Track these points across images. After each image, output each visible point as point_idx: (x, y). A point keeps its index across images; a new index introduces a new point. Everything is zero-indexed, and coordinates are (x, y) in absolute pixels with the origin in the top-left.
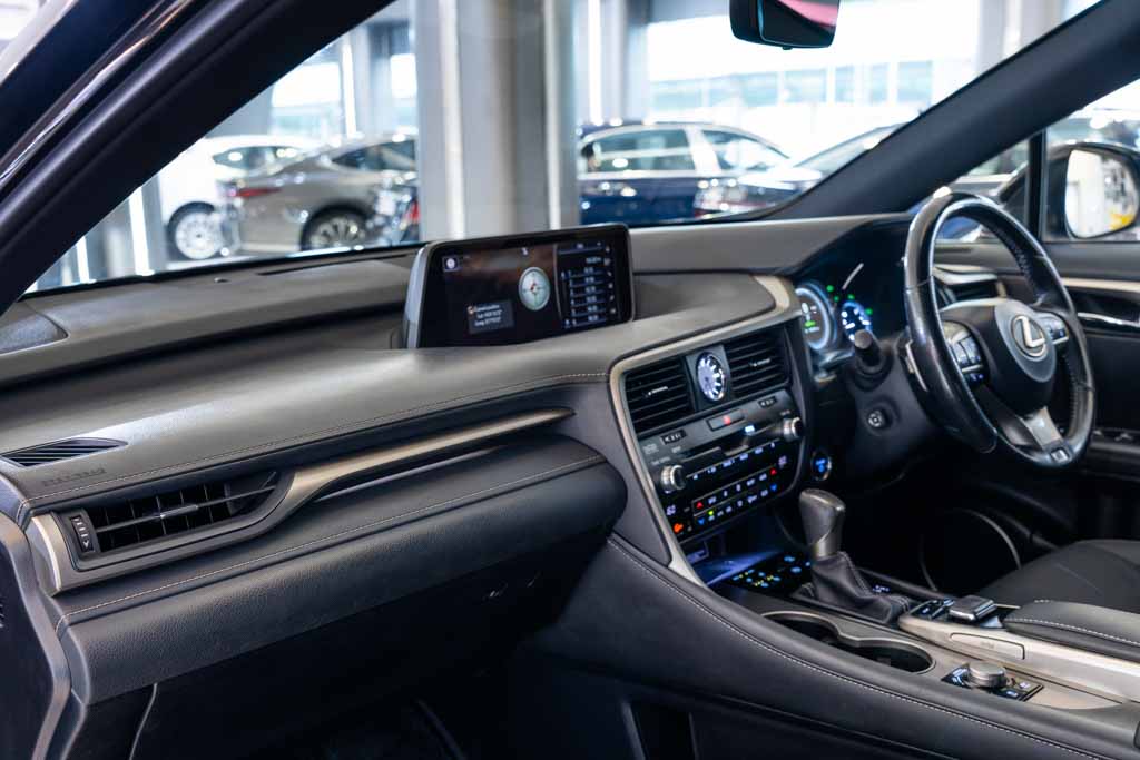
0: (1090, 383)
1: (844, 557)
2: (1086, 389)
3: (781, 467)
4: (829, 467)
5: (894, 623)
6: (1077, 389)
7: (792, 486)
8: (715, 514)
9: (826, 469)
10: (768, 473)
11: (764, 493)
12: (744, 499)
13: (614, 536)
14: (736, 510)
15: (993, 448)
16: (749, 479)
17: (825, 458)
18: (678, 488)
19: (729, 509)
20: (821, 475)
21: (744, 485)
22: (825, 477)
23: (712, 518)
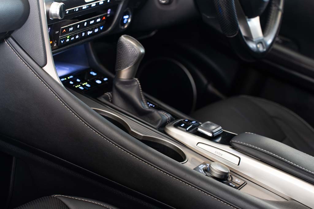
0: (281, 7)
1: (137, 82)
2: (278, 10)
3: (108, 16)
4: (129, 21)
5: (162, 129)
6: (274, 8)
7: (110, 29)
8: (70, 38)
9: (127, 21)
10: (101, 18)
11: (96, 30)
12: (86, 32)
13: (10, 39)
14: (81, 38)
15: (235, 35)
16: (91, 20)
17: (128, 14)
18: (60, 18)
19: (77, 37)
20: (124, 24)
21: (88, 22)
22: (126, 26)
23: (68, 40)
